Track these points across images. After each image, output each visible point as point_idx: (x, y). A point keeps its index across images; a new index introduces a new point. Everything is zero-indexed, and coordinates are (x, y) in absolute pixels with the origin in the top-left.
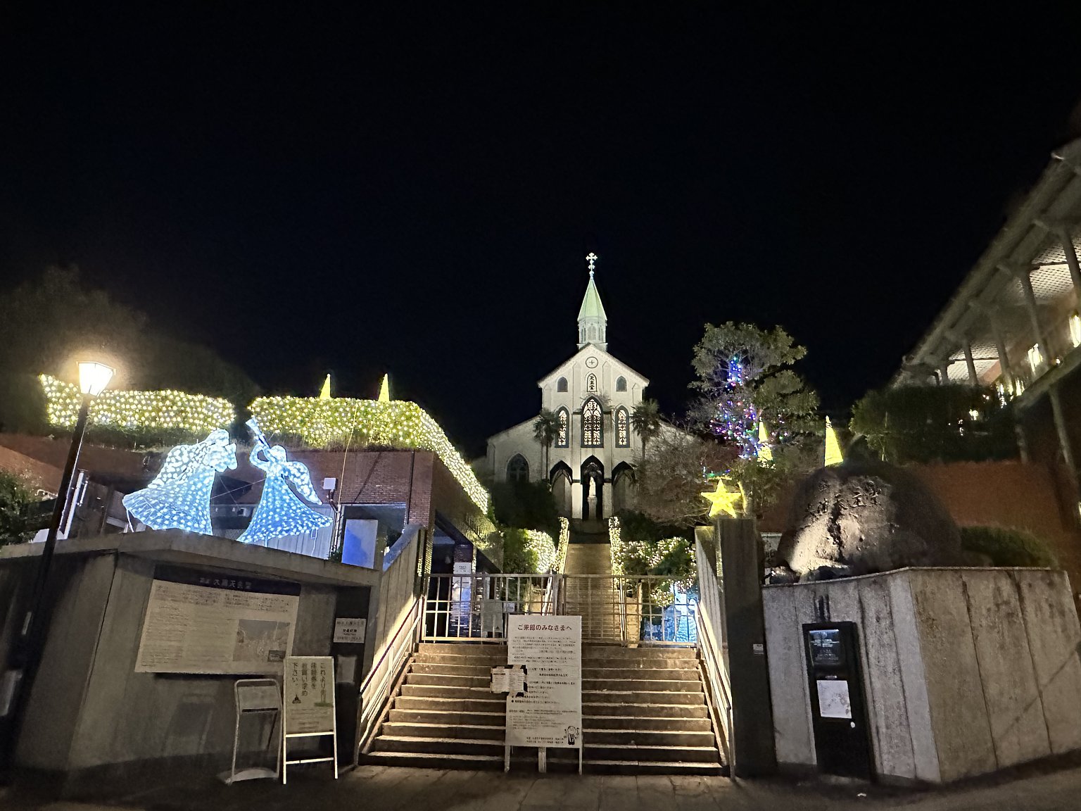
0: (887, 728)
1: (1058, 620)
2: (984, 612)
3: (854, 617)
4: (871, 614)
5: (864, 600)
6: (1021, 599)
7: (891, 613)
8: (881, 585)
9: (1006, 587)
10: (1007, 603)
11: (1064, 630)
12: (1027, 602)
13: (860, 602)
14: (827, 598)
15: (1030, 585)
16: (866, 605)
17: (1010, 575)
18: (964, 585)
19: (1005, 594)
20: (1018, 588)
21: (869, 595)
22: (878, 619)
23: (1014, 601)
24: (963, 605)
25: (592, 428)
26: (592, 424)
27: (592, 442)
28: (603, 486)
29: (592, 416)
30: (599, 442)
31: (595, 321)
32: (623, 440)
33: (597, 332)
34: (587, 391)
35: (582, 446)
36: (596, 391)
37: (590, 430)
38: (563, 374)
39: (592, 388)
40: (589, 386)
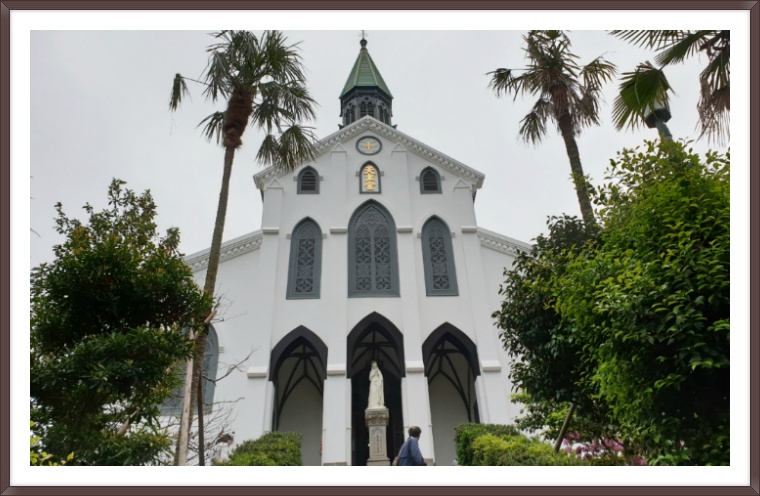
25: (373, 256)
26: (373, 250)
27: (374, 283)
28: (403, 380)
29: (372, 236)
30: (388, 285)
31: (372, 95)
32: (441, 281)
33: (377, 111)
34: (361, 192)
35: (351, 294)
36: (380, 192)
37: (369, 261)
38: (312, 164)
39: (370, 187)
40: (364, 184)
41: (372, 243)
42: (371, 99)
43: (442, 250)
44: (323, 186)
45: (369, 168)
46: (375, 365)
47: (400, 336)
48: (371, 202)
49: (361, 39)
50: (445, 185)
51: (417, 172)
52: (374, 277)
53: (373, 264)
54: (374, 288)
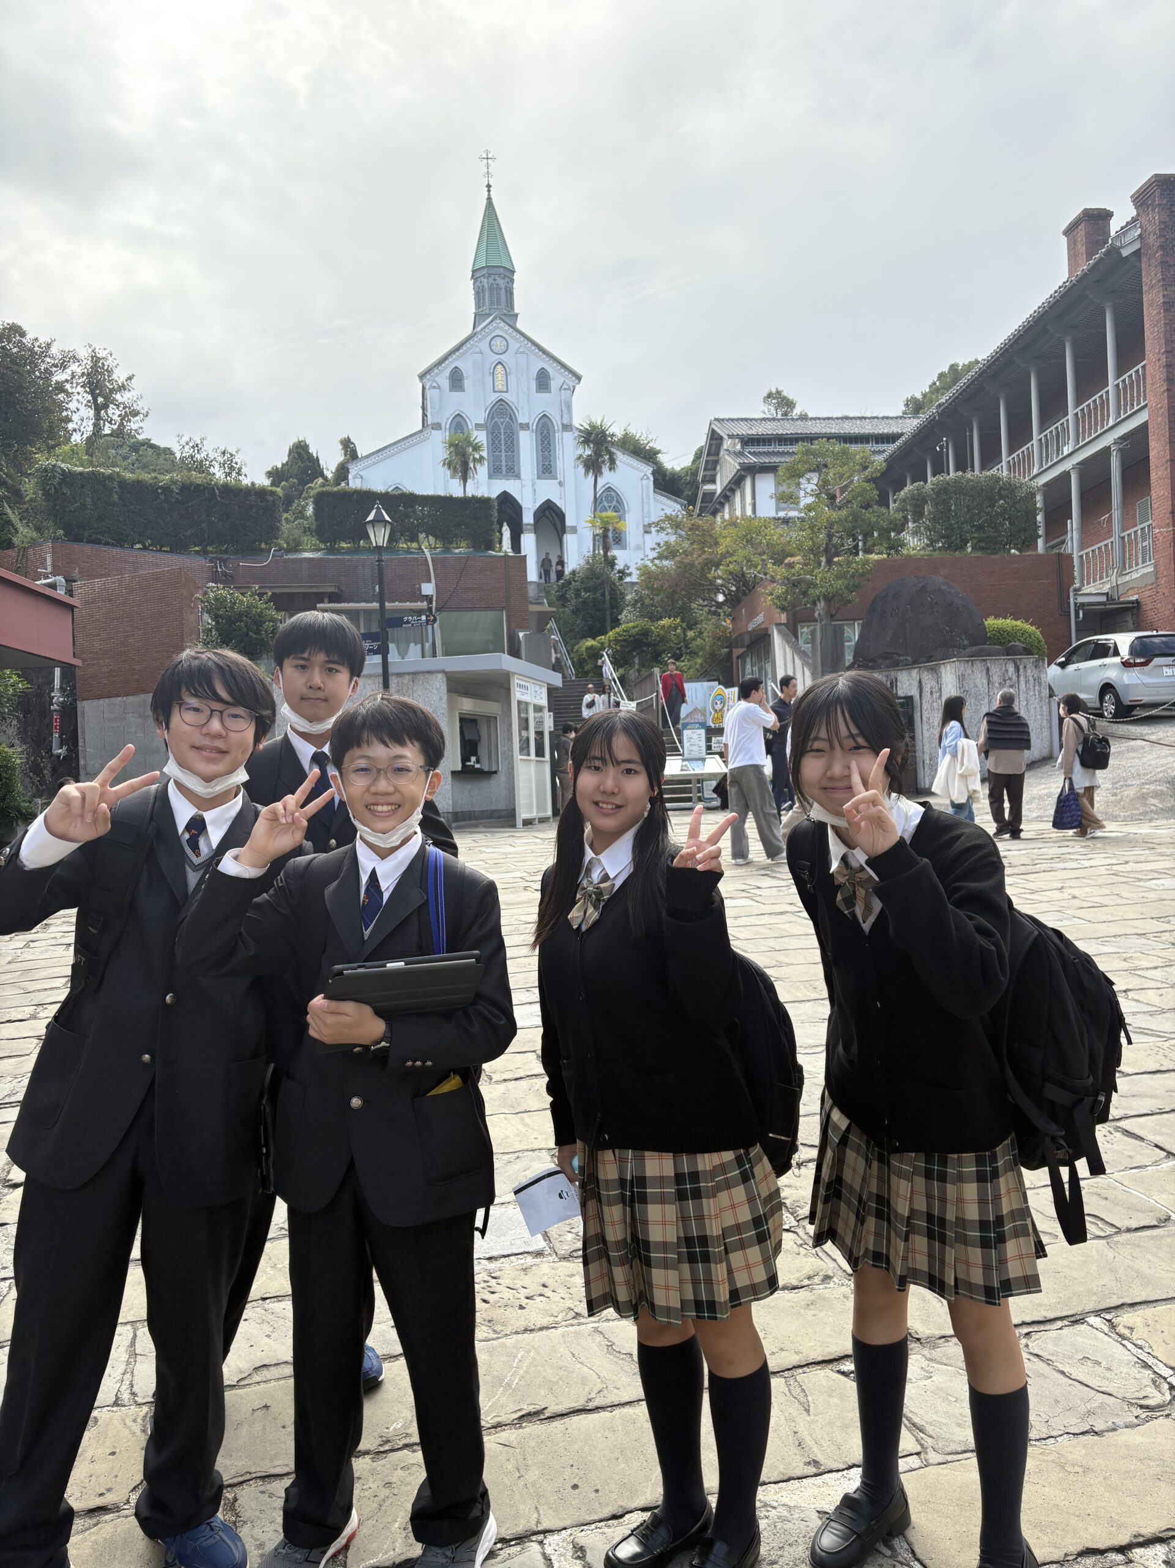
0: (930, 760)
1: (1037, 688)
2: (997, 685)
3: (914, 692)
4: (927, 689)
5: (923, 681)
6: (1018, 677)
7: (940, 689)
8: (934, 670)
9: (1011, 669)
10: (1010, 679)
11: (1040, 692)
12: (1022, 678)
13: (920, 682)
14: (896, 680)
15: (1025, 667)
16: (923, 684)
17: (1013, 660)
18: (988, 669)
19: (1010, 674)
20: (1017, 669)
21: (926, 677)
22: (932, 692)
23: (1014, 678)
24: (985, 681)
25: (503, 448)
26: (503, 442)
27: (504, 469)
28: (522, 535)
29: (502, 431)
30: (513, 472)
31: (500, 275)
32: (546, 469)
34: (494, 391)
35: (490, 477)
36: (507, 392)
37: (500, 452)
38: (457, 364)
39: (500, 387)
40: (496, 384)
41: (502, 437)
42: (499, 280)
43: (549, 443)
44: (467, 383)
45: (499, 367)
46: (505, 524)
47: (520, 507)
48: (501, 400)
50: (554, 385)
51: (534, 372)
52: (504, 464)
53: (503, 454)
54: (504, 472)
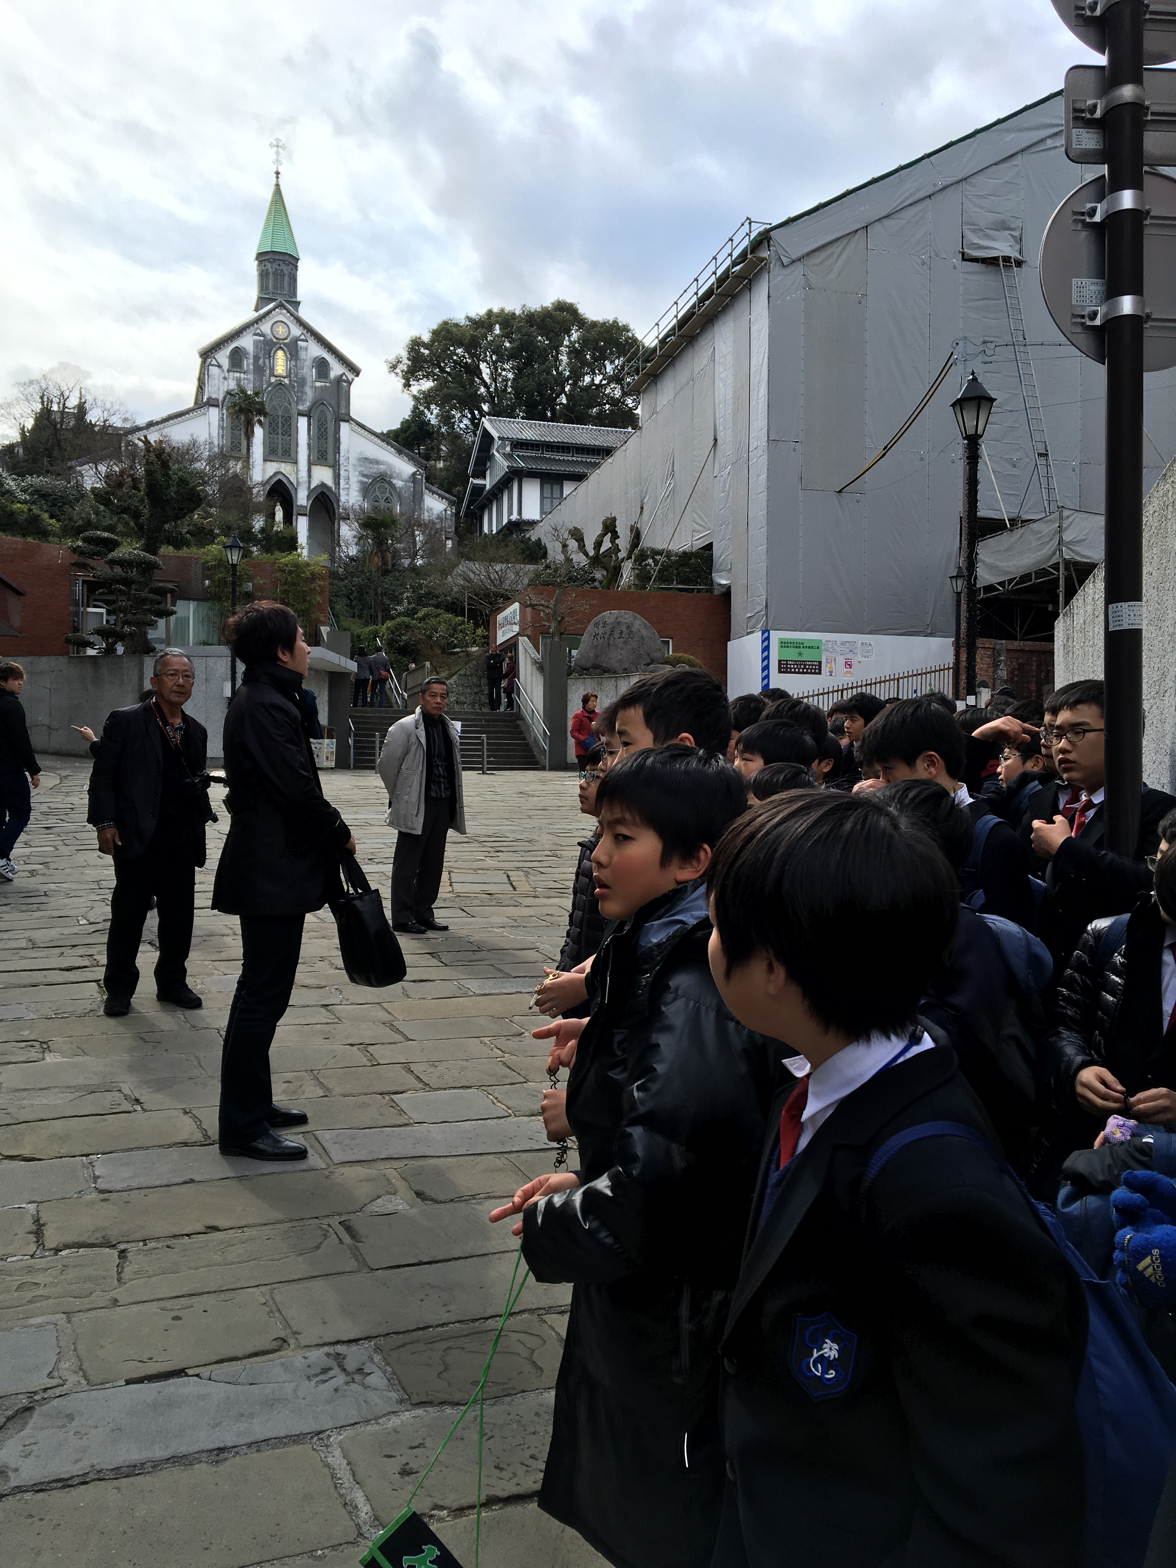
25: (280, 431)
26: (280, 425)
27: (280, 451)
28: (295, 517)
29: (280, 414)
30: (288, 454)
31: (284, 261)
32: (322, 455)
33: (286, 279)
34: (274, 375)
35: (266, 458)
36: (287, 377)
37: (277, 434)
38: (239, 344)
39: (280, 371)
40: (276, 368)
41: (280, 420)
42: (283, 267)
43: (326, 431)
44: (248, 364)
45: (280, 351)
46: (278, 504)
47: (294, 489)
48: (280, 384)
49: (275, 170)
50: (333, 375)
51: (314, 361)
52: (280, 447)
53: (280, 436)
54: (280, 454)
